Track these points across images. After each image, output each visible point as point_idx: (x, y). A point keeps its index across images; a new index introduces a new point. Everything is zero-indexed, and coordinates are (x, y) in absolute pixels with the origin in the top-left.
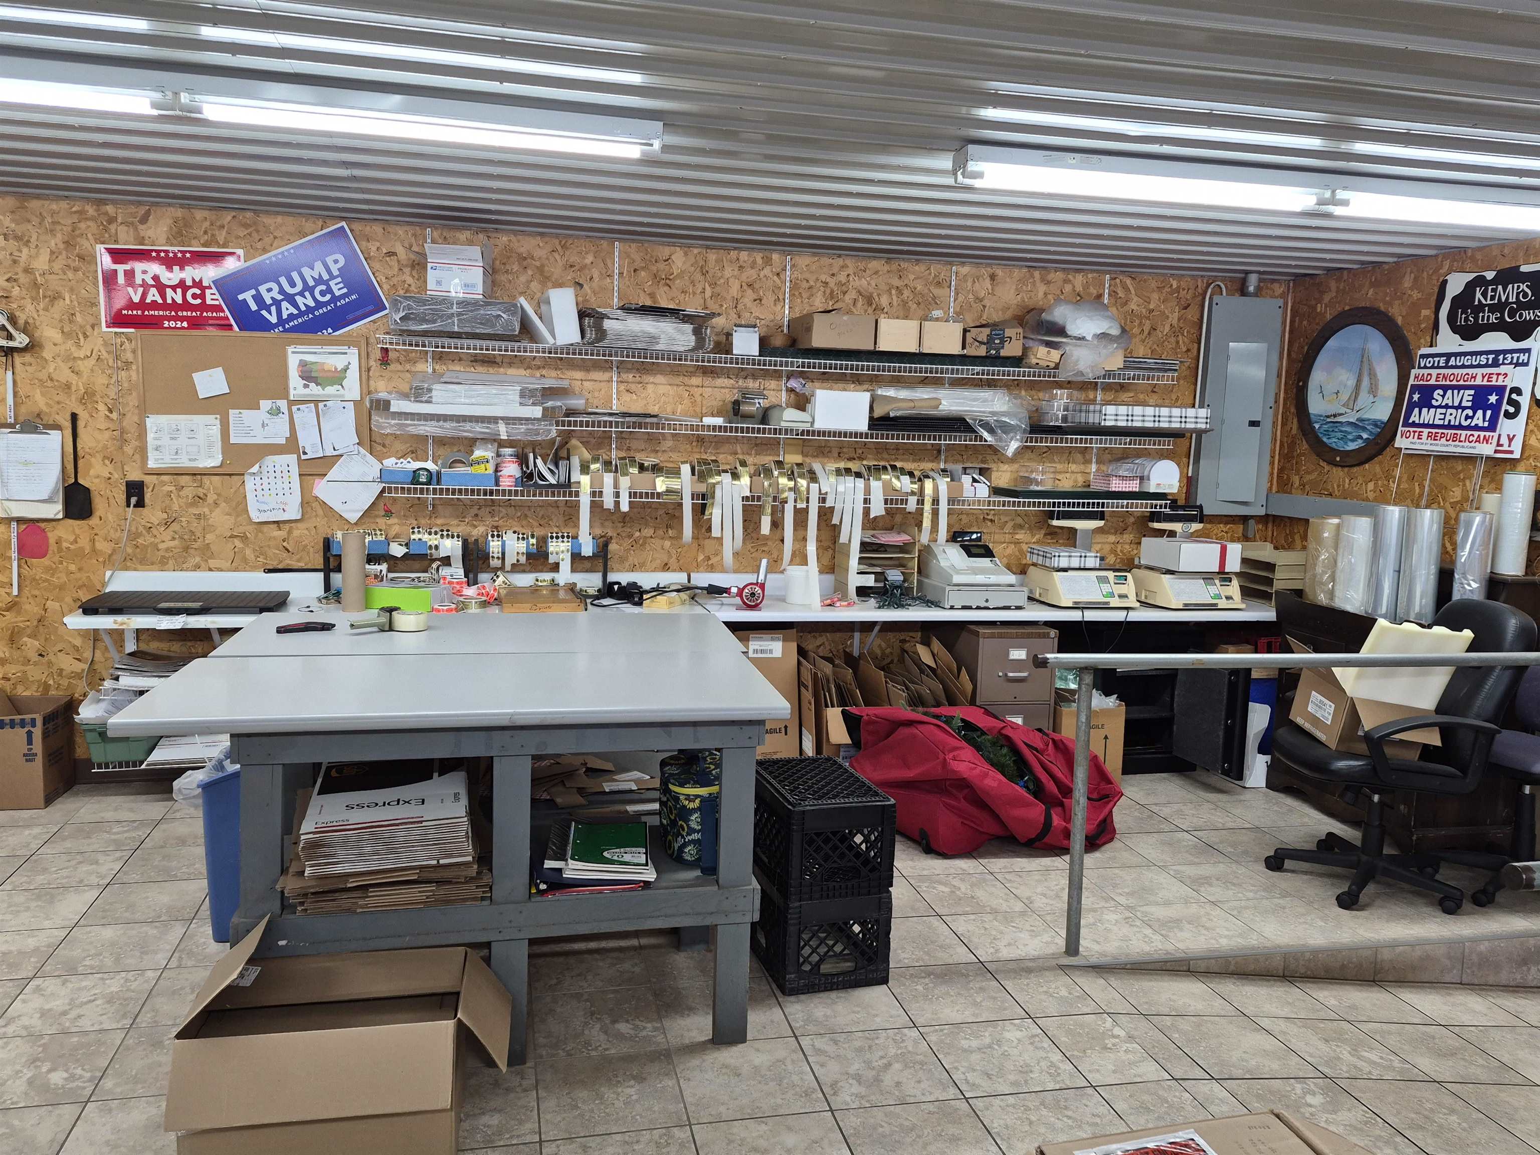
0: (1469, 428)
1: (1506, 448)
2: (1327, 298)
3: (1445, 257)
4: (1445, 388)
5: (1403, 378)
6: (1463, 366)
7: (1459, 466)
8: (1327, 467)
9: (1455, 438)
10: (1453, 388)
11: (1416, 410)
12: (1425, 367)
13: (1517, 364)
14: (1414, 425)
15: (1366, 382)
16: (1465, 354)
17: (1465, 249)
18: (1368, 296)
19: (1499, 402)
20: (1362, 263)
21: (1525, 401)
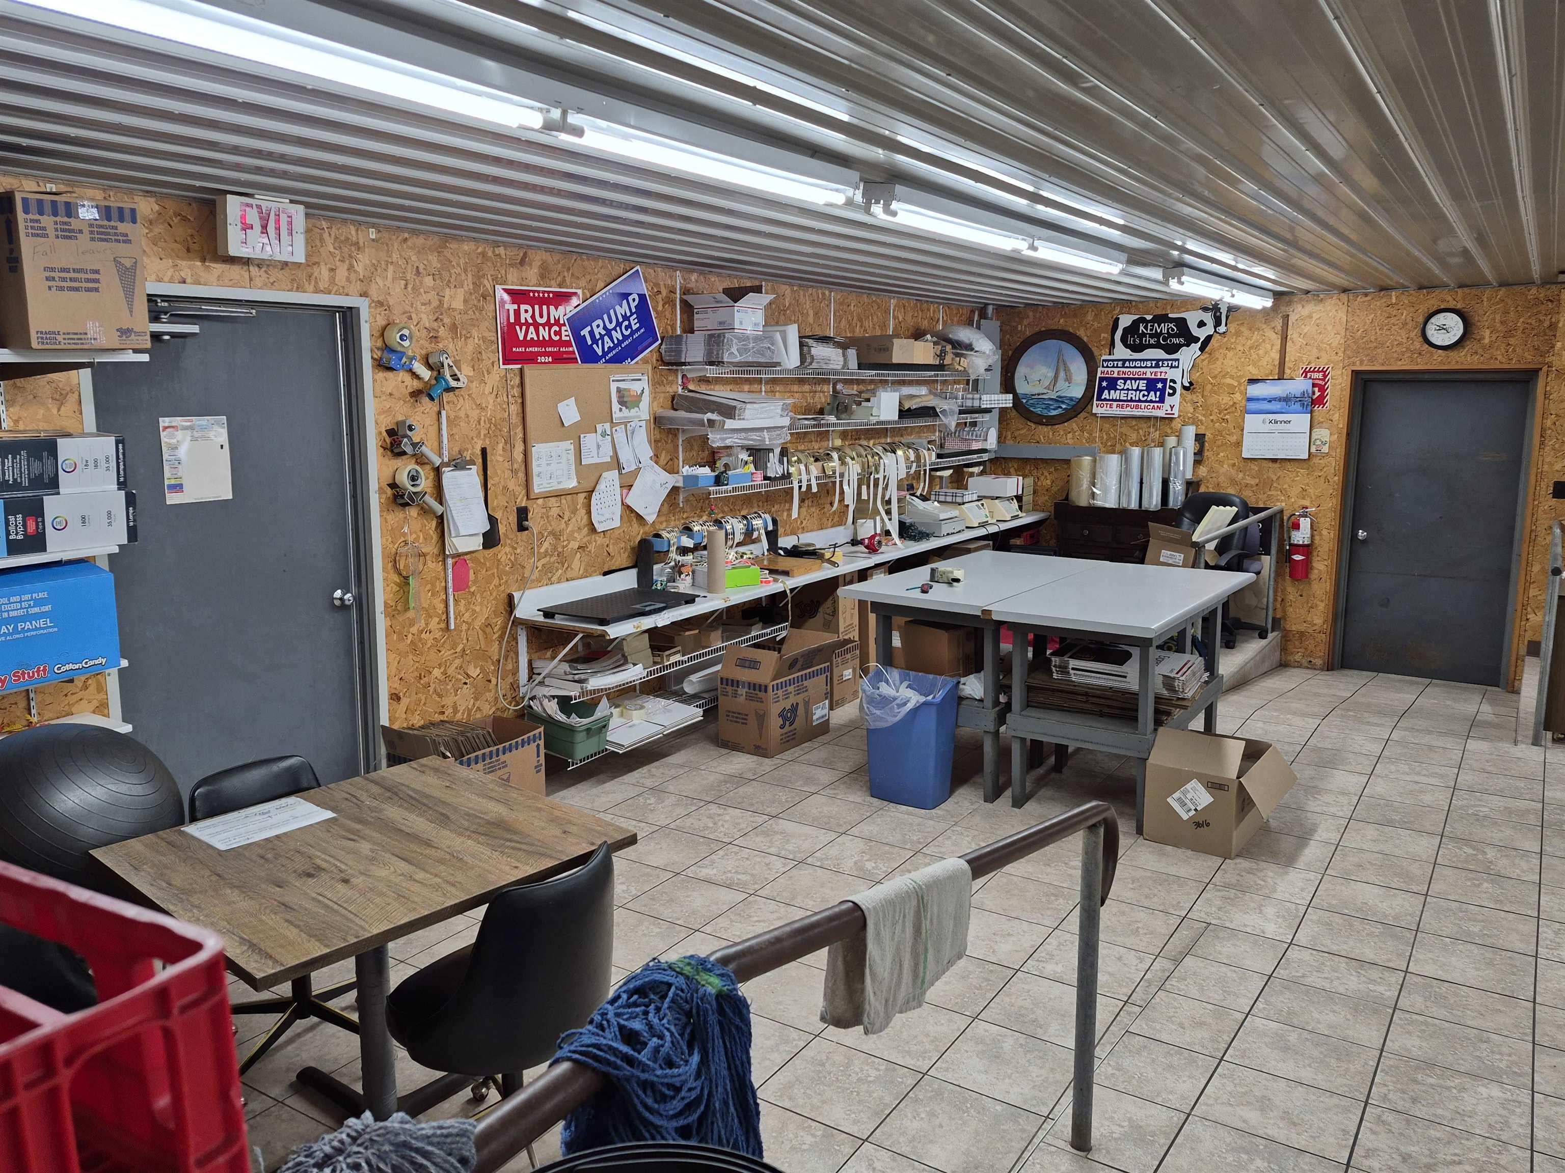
0: (1146, 401)
1: (1169, 412)
2: (1025, 322)
3: (1117, 304)
4: (1125, 380)
5: (1092, 373)
6: (1135, 367)
7: (1134, 423)
8: (1033, 426)
9: (1137, 407)
10: (1131, 379)
11: (1106, 392)
12: (1107, 367)
13: (1172, 367)
14: (1105, 400)
15: (1062, 374)
16: (1136, 360)
17: (1131, 301)
18: (1061, 323)
19: (1164, 387)
20: (1055, 303)
21: (1178, 386)
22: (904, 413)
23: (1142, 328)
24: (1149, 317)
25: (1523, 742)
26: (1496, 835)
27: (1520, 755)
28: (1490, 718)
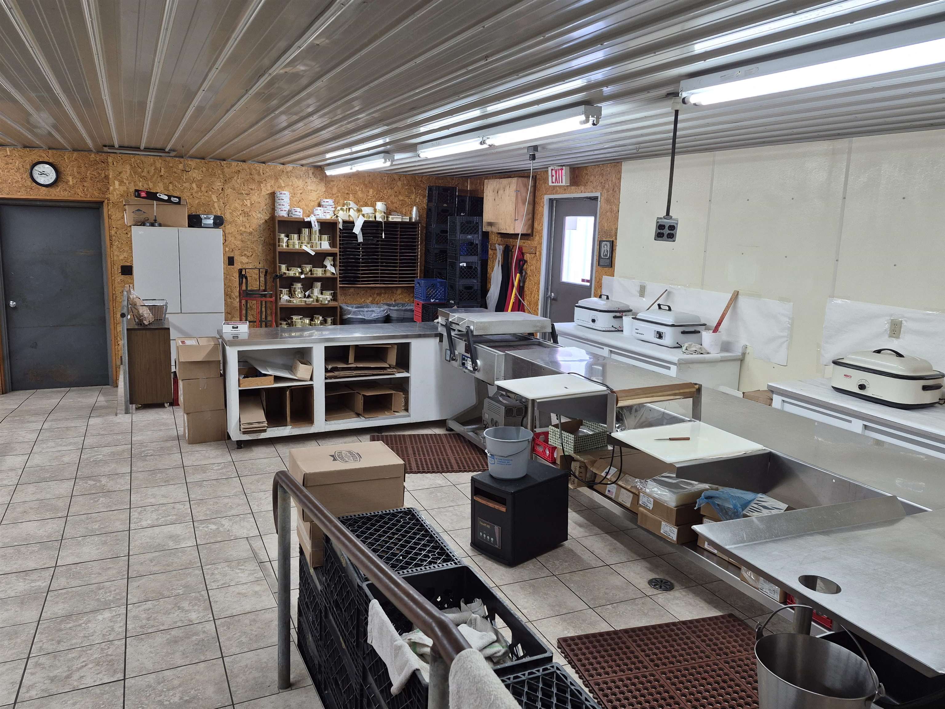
25: (120, 413)
26: (106, 469)
27: (118, 421)
28: (104, 403)
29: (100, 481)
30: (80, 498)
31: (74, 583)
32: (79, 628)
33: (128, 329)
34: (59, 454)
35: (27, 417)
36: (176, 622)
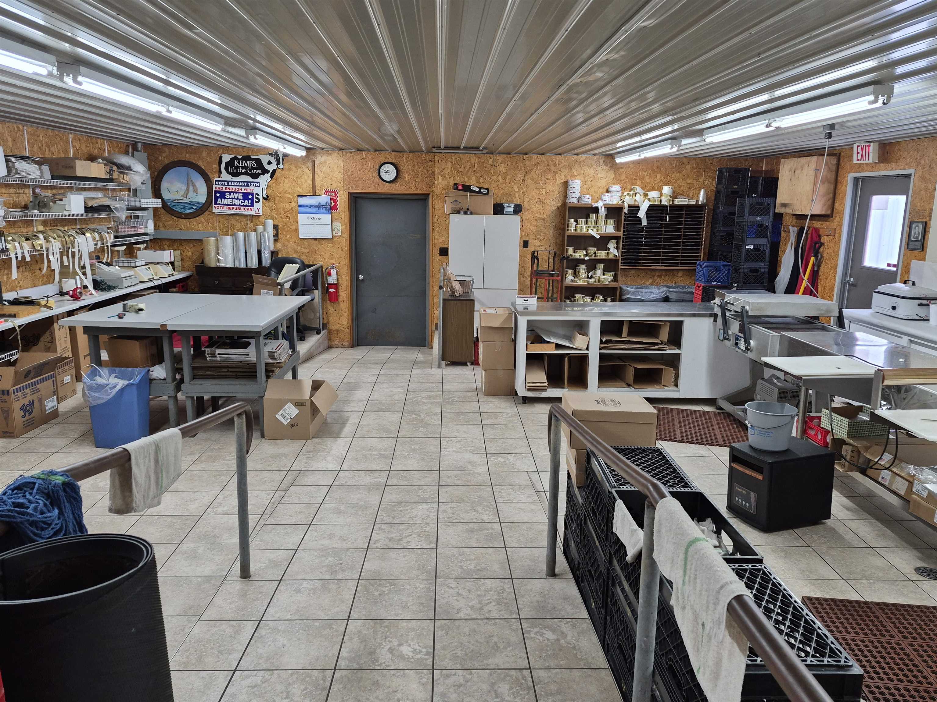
0: (243, 206)
1: (257, 212)
2: (164, 155)
3: (220, 148)
4: (230, 193)
5: (210, 188)
6: (235, 185)
7: (238, 218)
8: (176, 219)
9: (239, 209)
10: (233, 192)
11: (219, 199)
12: (219, 185)
13: (256, 186)
14: (219, 204)
15: (191, 188)
16: (235, 182)
17: (228, 147)
18: (187, 157)
19: (253, 197)
20: (181, 144)
21: (261, 198)
22: (88, 209)
23: (236, 163)
24: (240, 157)
25: (434, 368)
26: (425, 408)
27: (433, 373)
28: (422, 360)
29: (420, 416)
30: (407, 426)
31: (402, 483)
32: (406, 512)
33: (443, 299)
34: (392, 393)
35: (369, 365)
36: (472, 519)
